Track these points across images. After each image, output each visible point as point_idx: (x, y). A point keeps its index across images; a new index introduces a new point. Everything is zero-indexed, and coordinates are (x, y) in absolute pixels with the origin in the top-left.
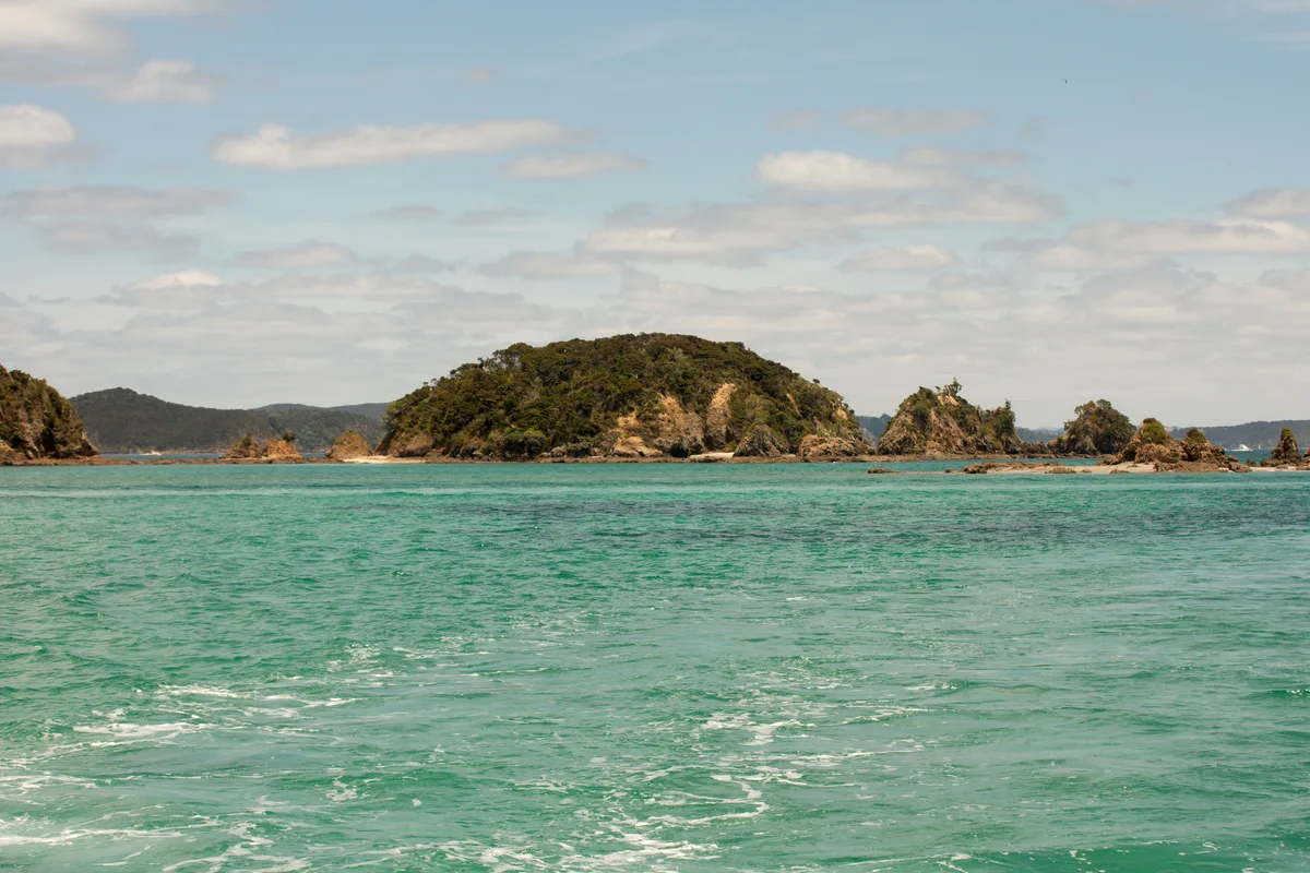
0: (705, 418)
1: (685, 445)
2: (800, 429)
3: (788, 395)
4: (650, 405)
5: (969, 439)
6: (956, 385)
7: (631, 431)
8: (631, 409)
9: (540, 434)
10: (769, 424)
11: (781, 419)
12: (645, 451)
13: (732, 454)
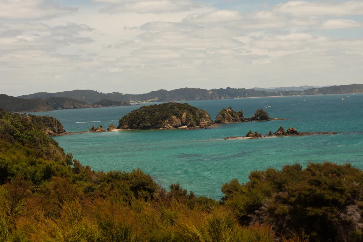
0: (181, 120)
1: (178, 125)
2: (199, 121)
3: (197, 114)
4: (171, 118)
5: (233, 118)
6: (231, 107)
7: (167, 123)
8: (167, 119)
9: (150, 124)
10: (193, 120)
11: (196, 119)
12: (171, 127)
13: (187, 126)
